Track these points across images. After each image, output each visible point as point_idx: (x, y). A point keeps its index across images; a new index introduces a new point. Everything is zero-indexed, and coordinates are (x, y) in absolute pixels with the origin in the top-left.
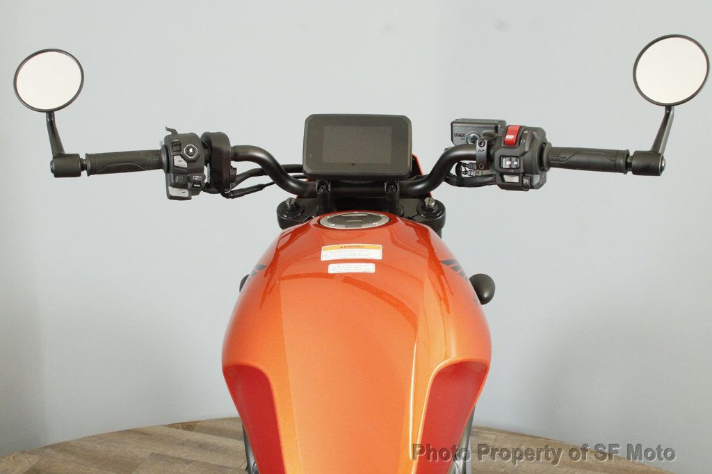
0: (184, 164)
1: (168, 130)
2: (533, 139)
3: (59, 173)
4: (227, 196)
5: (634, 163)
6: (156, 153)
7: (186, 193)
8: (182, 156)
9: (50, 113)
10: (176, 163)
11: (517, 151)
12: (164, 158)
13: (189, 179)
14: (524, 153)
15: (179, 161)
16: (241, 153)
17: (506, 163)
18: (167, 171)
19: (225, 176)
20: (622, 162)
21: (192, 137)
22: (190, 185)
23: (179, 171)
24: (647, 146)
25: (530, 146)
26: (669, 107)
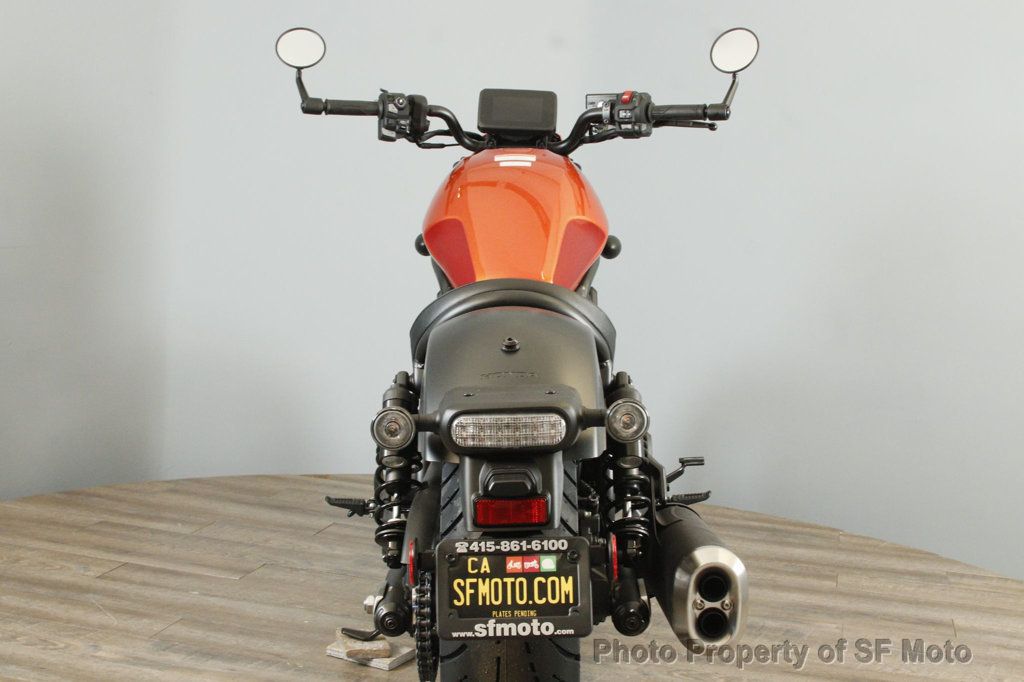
0: (395, 111)
1: (382, 90)
2: (641, 98)
3: (306, 110)
4: (420, 146)
5: (709, 111)
6: (375, 103)
7: (392, 134)
8: (395, 105)
9: (299, 69)
10: (390, 110)
11: (630, 106)
12: (381, 108)
13: (397, 123)
14: (635, 107)
15: (392, 108)
16: (434, 111)
17: (622, 114)
18: (381, 118)
19: (422, 125)
20: (700, 111)
21: (401, 96)
22: (397, 128)
23: (391, 116)
24: (719, 100)
25: (639, 104)
26: (734, 74)
